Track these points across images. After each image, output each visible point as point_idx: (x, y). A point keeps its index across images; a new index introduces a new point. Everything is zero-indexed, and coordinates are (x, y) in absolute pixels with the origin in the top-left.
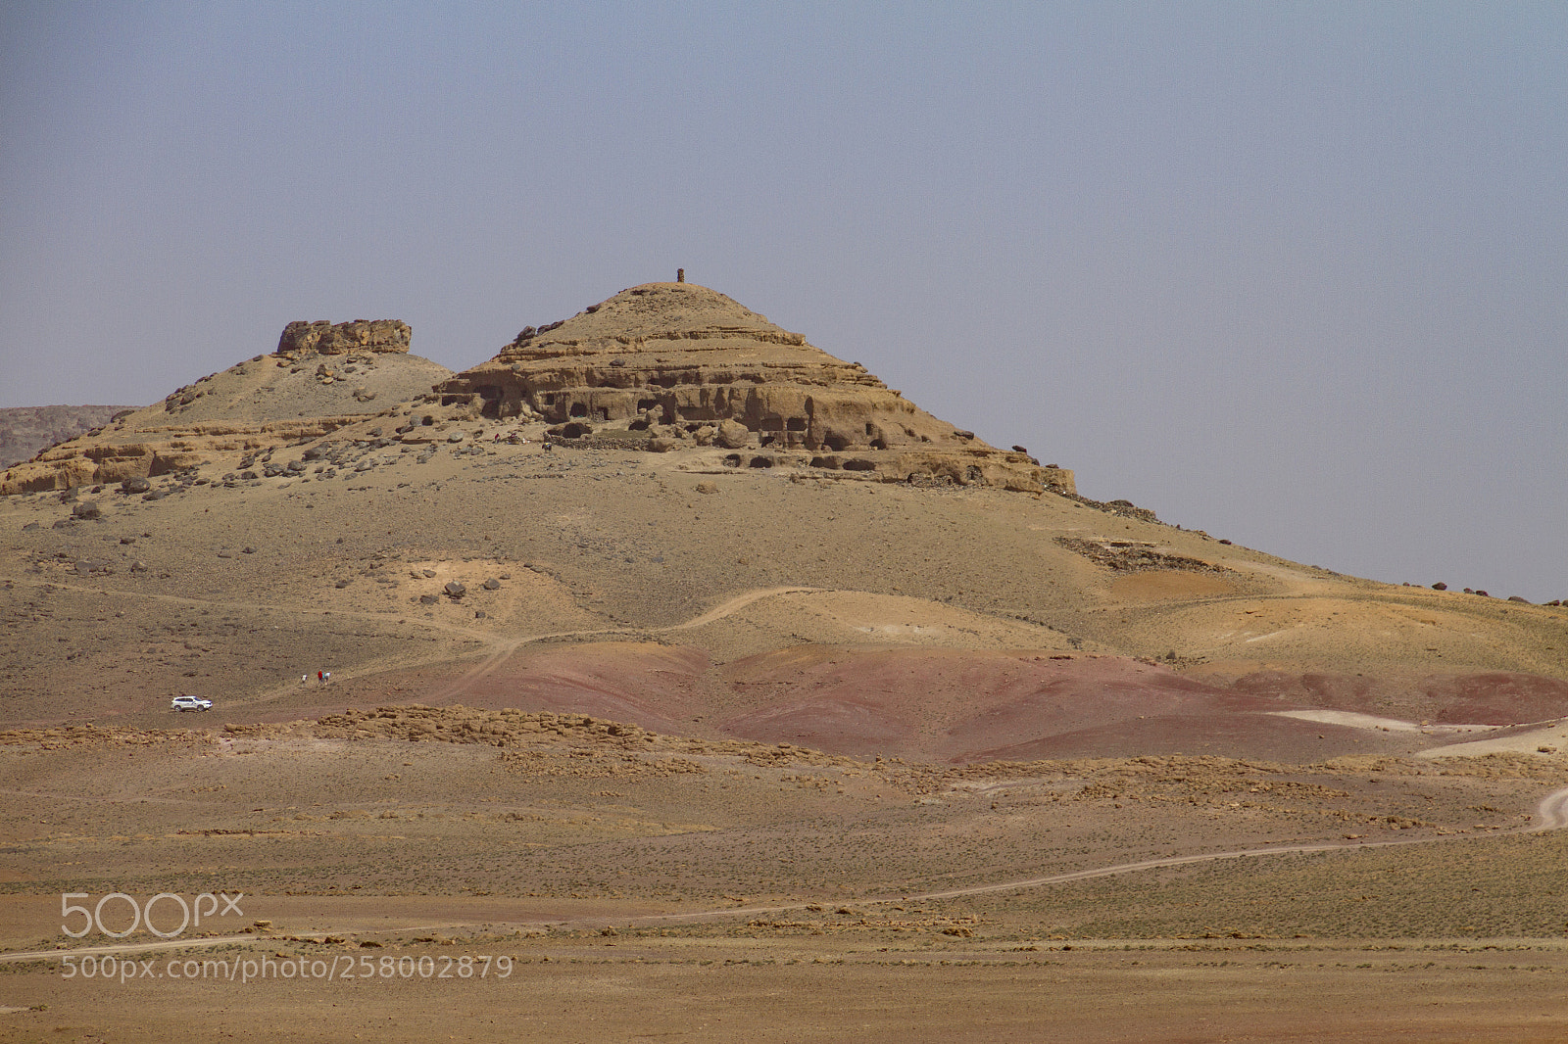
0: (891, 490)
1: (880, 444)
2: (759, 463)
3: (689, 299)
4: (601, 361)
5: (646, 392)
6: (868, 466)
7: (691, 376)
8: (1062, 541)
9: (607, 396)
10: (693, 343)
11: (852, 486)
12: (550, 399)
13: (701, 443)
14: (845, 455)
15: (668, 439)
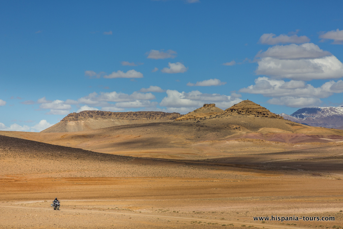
0: (270, 119)
1: (268, 114)
2: (258, 116)
3: (249, 101)
4: (242, 107)
5: (246, 110)
6: (267, 117)
7: (251, 108)
8: (286, 123)
9: (243, 110)
10: (250, 106)
11: (266, 118)
12: (238, 111)
13: (252, 114)
14: (265, 115)
15: (249, 114)
